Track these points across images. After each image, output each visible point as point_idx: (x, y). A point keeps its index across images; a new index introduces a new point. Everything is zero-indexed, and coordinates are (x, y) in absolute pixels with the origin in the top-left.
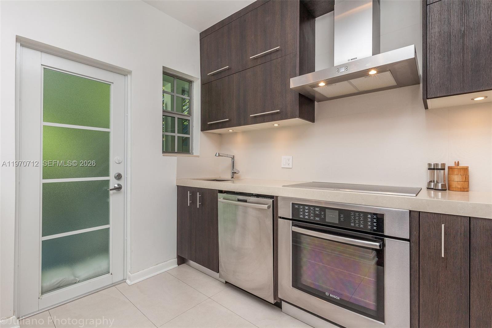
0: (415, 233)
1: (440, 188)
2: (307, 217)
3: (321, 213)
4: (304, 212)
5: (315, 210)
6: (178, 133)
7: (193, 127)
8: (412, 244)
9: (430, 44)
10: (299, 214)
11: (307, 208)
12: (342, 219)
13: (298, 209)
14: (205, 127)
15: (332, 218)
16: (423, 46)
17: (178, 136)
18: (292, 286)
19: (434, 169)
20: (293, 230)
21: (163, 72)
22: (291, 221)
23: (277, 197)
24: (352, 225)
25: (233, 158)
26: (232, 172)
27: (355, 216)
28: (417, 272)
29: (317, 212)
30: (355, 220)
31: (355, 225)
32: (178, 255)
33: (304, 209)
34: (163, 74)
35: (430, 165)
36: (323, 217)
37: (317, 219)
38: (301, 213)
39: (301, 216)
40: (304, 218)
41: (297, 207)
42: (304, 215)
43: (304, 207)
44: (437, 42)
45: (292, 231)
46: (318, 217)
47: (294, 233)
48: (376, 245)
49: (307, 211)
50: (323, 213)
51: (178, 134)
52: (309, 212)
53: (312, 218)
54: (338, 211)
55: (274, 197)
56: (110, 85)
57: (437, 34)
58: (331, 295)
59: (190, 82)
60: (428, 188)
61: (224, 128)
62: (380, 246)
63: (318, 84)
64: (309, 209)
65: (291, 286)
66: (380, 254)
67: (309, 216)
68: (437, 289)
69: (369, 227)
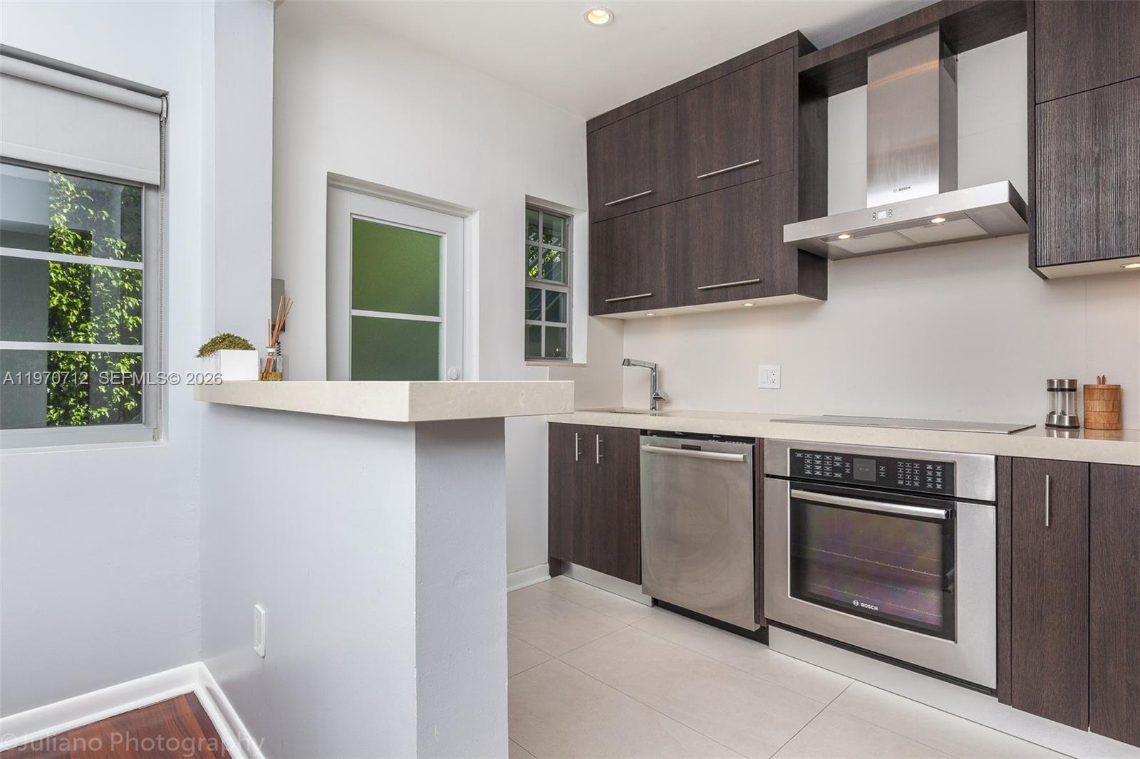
0: (1005, 492)
1: (1067, 424)
2: (818, 473)
3: (844, 465)
4: (813, 464)
5: (833, 461)
6: (546, 320)
7: (572, 306)
8: (1001, 510)
9: (1041, 172)
10: (802, 469)
11: (818, 457)
12: (882, 474)
13: (802, 460)
14: (597, 307)
15: (865, 473)
16: (1029, 175)
17: (547, 327)
18: (791, 595)
19: (1057, 390)
20: (793, 496)
21: (527, 205)
22: (789, 481)
23: (761, 440)
24: (901, 482)
25: (654, 369)
26: (653, 396)
27: (905, 468)
28: (1008, 555)
29: (838, 464)
30: (905, 474)
31: (905, 482)
32: (552, 558)
33: (813, 459)
34: (527, 208)
35: (1051, 382)
36: (848, 471)
37: (838, 475)
38: (808, 467)
39: (809, 472)
40: (813, 475)
41: (800, 457)
42: (813, 470)
43: (813, 456)
44: (1053, 169)
45: (791, 498)
46: (839, 472)
47: (794, 501)
48: (941, 513)
49: (818, 462)
50: (848, 465)
51: (548, 322)
52: (823, 465)
53: (828, 474)
54: (875, 461)
55: (756, 440)
56: (441, 236)
57: (1053, 156)
58: (863, 605)
59: (566, 218)
60: (1046, 425)
61: (640, 310)
62: (947, 515)
63: (837, 236)
64: (823, 460)
65: (789, 593)
66: (947, 528)
67: (823, 470)
68: (1040, 579)
69: (930, 485)
